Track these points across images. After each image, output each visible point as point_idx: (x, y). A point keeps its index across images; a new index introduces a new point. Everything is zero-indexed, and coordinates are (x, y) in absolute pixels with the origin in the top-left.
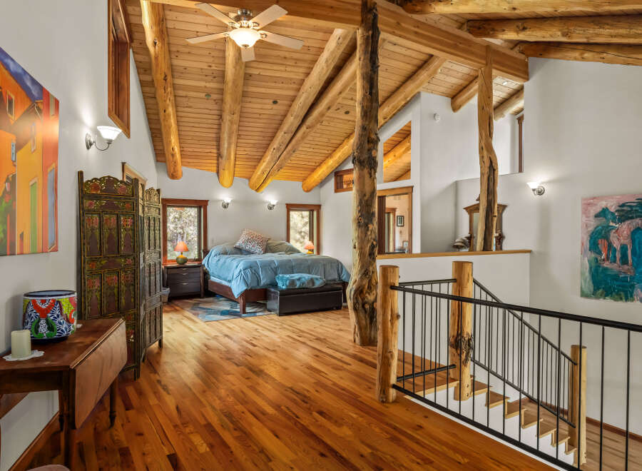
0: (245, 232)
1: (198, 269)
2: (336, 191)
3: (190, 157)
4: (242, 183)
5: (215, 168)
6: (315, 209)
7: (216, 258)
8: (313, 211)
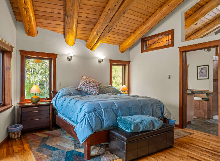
0: (83, 78)
1: (47, 108)
2: (143, 51)
3: (42, 17)
4: (81, 44)
5: (62, 30)
6: (126, 64)
7: (62, 99)
8: (125, 65)
